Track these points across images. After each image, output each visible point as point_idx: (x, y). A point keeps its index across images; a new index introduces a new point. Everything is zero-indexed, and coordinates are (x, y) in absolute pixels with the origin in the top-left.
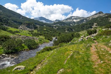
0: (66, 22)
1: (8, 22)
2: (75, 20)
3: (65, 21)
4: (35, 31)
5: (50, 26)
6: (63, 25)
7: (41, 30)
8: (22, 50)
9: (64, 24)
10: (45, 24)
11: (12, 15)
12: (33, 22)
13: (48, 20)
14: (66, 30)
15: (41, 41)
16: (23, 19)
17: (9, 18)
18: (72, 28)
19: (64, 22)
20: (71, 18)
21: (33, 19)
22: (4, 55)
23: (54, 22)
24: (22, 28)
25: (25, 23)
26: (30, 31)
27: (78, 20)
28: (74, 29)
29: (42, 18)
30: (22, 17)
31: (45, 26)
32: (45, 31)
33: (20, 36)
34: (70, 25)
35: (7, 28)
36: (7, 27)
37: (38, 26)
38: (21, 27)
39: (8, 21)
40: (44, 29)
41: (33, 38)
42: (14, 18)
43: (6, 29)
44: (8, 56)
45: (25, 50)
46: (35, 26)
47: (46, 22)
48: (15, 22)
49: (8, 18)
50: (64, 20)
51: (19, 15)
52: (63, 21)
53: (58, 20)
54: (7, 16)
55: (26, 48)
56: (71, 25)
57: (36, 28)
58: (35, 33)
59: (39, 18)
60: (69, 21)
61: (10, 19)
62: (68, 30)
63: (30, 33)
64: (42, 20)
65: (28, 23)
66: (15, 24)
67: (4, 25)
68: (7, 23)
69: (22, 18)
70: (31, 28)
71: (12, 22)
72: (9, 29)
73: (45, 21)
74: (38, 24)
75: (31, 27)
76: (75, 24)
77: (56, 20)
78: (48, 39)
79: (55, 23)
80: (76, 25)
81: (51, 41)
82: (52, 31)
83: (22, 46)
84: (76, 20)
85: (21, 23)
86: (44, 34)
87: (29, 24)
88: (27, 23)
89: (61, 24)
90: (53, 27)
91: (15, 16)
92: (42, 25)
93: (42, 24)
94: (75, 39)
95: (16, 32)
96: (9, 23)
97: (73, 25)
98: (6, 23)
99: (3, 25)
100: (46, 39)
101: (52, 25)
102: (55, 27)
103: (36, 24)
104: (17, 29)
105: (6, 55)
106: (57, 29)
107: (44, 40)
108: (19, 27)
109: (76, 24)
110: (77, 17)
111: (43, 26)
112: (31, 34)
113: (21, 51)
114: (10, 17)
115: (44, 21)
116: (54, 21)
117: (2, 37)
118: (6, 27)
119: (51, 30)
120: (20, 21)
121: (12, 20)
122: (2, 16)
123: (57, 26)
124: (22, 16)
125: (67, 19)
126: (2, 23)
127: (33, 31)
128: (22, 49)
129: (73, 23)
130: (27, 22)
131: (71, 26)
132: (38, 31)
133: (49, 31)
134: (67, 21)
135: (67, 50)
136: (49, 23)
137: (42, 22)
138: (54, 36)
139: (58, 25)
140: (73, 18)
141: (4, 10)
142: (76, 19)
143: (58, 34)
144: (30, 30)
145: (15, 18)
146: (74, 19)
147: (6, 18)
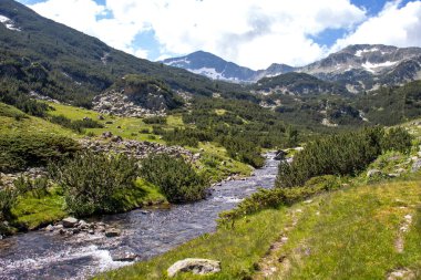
0: (321, 74)
1: (49, 79)
2: (369, 67)
3: (321, 70)
4: (174, 121)
5: (244, 97)
6: (306, 91)
7: (203, 114)
8: (141, 206)
9: (311, 86)
10: (218, 86)
11: (62, 46)
12: (161, 76)
13: (231, 68)
14: (322, 116)
15: (213, 165)
16: (113, 65)
17: (52, 62)
18: (353, 104)
19: (312, 78)
20: (352, 56)
21: (160, 65)
22: (72, 220)
23: (262, 76)
24: (108, 108)
25: (124, 81)
26: (147, 122)
27: (388, 64)
28: (366, 111)
29: (202, 58)
30: (107, 54)
31: (216, 95)
32: (221, 118)
33: (115, 140)
34: (343, 91)
35: (44, 107)
36: (46, 102)
37: (185, 97)
38: (104, 101)
39: (50, 74)
40: (217, 111)
41: (173, 152)
42: (75, 62)
43: (39, 109)
44: (92, 227)
45: (150, 204)
46: (171, 94)
47: (221, 78)
48: (79, 76)
49: (46, 59)
50: (314, 64)
51: (96, 47)
52: (306, 71)
53: (284, 67)
54: (44, 51)
55: (154, 194)
56: (351, 89)
57: (174, 106)
58: (176, 130)
59: (190, 57)
60: (338, 68)
61: (58, 63)
62: (335, 116)
63: (151, 130)
64: (204, 69)
65: (137, 81)
66: (76, 88)
67: (33, 93)
68: (44, 86)
69: (109, 59)
70: (153, 107)
71: (63, 79)
72: (52, 113)
73: (218, 71)
74: (185, 89)
75: (154, 103)
76: (370, 85)
77: (274, 67)
78: (246, 160)
79: (266, 84)
80: (376, 87)
81: (256, 167)
82: (256, 123)
83: (134, 187)
84: (376, 65)
85: (104, 85)
86: (219, 136)
87: (143, 85)
88: (132, 84)
89: (299, 88)
90: (259, 101)
91: (79, 50)
92: (203, 93)
93: (204, 88)
94: (390, 155)
95: (86, 126)
96: (53, 83)
97: (359, 89)
98: (39, 84)
99: (26, 91)
100: (233, 156)
101: (252, 92)
102: (270, 101)
103: (175, 85)
104: (86, 111)
105: (82, 222)
106: (277, 110)
107: (228, 164)
108: (98, 100)
109: (375, 83)
110: (382, 47)
111: (209, 95)
112: (156, 133)
113: (135, 208)
114: (55, 54)
115: (213, 70)
116: (260, 72)
117: (48, 145)
118: (41, 100)
119: (249, 118)
120: (99, 75)
121: (64, 70)
122: (23, 53)
123: (279, 96)
124: (108, 49)
125: (326, 62)
126: (25, 85)
127: (163, 121)
128: (140, 200)
129: (359, 78)
130: (134, 77)
131: (352, 95)
132: (185, 122)
133: (241, 123)
134: (327, 71)
135: (380, 204)
136: (236, 80)
137: (203, 79)
138: (268, 145)
139: (284, 90)
140: (359, 53)
141: (28, 24)
142: (375, 58)
143: (287, 134)
144: (148, 115)
145: (78, 60)
146: (364, 60)
147: (39, 62)
